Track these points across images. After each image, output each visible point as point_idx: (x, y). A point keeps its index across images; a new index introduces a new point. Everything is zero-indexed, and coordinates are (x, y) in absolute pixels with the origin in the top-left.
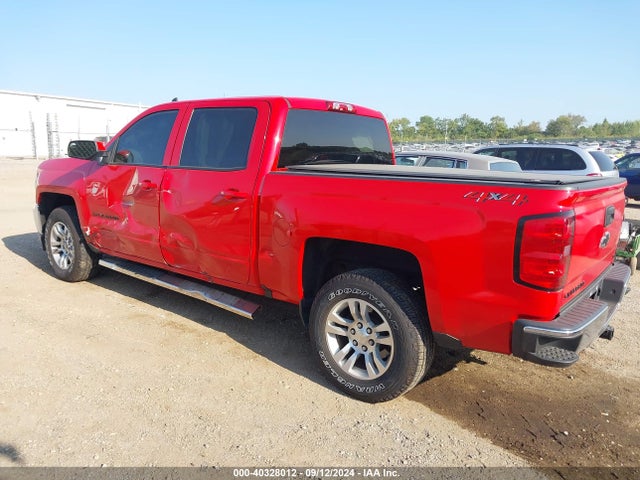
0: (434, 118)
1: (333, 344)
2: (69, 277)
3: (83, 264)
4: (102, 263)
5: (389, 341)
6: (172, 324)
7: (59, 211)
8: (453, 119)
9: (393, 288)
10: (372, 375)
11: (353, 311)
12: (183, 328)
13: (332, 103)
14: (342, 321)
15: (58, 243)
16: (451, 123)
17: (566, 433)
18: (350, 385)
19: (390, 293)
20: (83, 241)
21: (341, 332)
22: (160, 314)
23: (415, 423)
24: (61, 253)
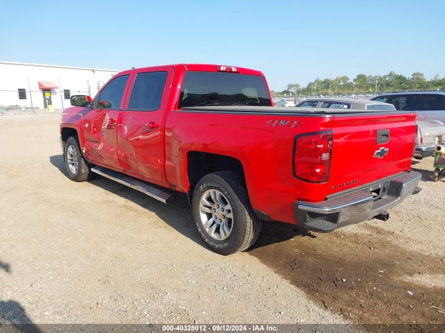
0: (367, 75)
1: (204, 218)
2: (76, 179)
3: (83, 171)
4: (93, 170)
5: (231, 216)
6: (125, 206)
7: (71, 139)
8: (382, 76)
9: (233, 182)
10: (223, 237)
11: (213, 197)
12: (131, 209)
13: (220, 66)
14: (208, 203)
15: (71, 158)
16: (380, 79)
17: (344, 280)
18: (211, 243)
19: (231, 186)
20: (82, 157)
21: (208, 210)
22: (121, 200)
23: (245, 268)
24: (73, 164)
